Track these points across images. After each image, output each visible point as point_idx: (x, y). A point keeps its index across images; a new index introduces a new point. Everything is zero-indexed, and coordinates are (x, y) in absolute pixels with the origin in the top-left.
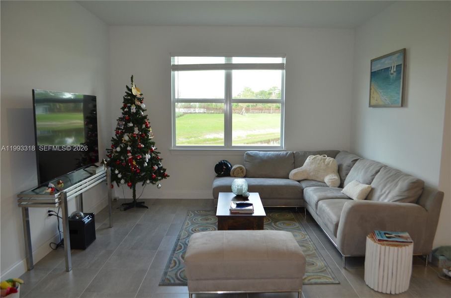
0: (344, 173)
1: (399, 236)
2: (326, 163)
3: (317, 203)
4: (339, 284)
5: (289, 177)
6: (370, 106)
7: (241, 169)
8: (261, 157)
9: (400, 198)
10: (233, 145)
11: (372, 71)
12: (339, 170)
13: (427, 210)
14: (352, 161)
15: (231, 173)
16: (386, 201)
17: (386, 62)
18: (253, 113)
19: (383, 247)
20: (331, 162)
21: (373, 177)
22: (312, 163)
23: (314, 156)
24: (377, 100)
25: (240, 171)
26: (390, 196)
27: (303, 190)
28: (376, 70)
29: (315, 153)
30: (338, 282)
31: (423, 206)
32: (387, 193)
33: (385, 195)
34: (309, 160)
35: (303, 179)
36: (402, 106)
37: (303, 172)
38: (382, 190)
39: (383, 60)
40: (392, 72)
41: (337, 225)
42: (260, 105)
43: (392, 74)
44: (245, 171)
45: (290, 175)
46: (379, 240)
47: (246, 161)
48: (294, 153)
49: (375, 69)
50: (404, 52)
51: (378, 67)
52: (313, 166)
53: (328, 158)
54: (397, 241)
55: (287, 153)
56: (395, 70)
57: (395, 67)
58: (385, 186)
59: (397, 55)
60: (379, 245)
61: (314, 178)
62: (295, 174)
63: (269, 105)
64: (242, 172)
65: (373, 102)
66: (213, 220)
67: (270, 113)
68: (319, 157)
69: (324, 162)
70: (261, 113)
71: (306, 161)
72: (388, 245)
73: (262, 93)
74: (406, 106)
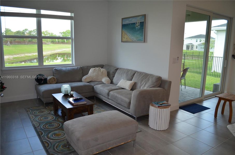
0: (111, 76)
1: (164, 103)
2: (101, 72)
3: (109, 93)
4: (141, 131)
5: (82, 81)
6: (122, 41)
7: (54, 79)
8: (64, 71)
9: (153, 86)
10: (44, 65)
11: (123, 24)
12: (108, 75)
13: (166, 90)
14: (115, 70)
15: (48, 82)
16: (145, 88)
17: (133, 20)
18: (15, 44)
19: (161, 109)
20: (104, 71)
21: (132, 77)
22: (94, 72)
23: (94, 69)
24: (126, 39)
25: (54, 80)
26: (147, 85)
27: (93, 87)
28: (126, 24)
29: (94, 67)
30: (140, 131)
31: (164, 88)
32: (144, 84)
33: (144, 85)
34: (91, 70)
35: (90, 81)
36: (144, 42)
37: (89, 77)
38: (141, 83)
39: (131, 19)
40: (137, 25)
41: (130, 103)
42: (17, 40)
43: (137, 26)
44: (56, 80)
45: (82, 79)
46: (158, 107)
47: (55, 74)
48: (81, 67)
49: (124, 23)
50: (145, 16)
51: (127, 22)
52: (95, 74)
53: (102, 69)
54: (165, 106)
55: (78, 67)
56: (139, 24)
57: (139, 23)
58: (142, 81)
59: (140, 17)
60: (159, 109)
61: (95, 80)
62: (85, 79)
63: (25, 39)
64: (55, 80)
65: (124, 40)
66: (46, 111)
67: (25, 44)
68: (97, 69)
69: (100, 71)
70: (20, 44)
71: (90, 71)
72: (163, 108)
73: (18, 32)
74: (146, 42)
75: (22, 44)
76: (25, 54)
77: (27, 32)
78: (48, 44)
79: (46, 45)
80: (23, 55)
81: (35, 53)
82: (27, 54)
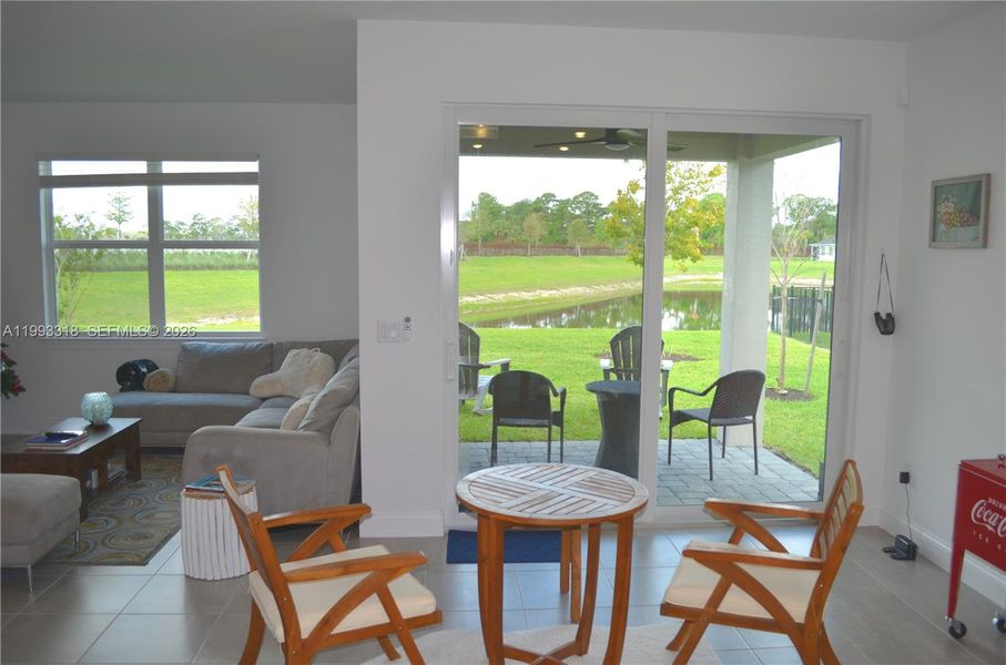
7: (164, 377)
15: (145, 383)
18: (486, 255)
23: (300, 351)
25: (162, 381)
34: (290, 357)
35: (273, 395)
37: (274, 381)
45: (251, 387)
47: (180, 362)
48: (272, 346)
62: (259, 386)
67: (526, 255)
68: (305, 351)
70: (506, 254)
71: (284, 361)
75: (512, 254)
76: (510, 294)
77: (551, 205)
78: (618, 254)
79: (612, 258)
80: (499, 297)
81: (551, 289)
82: (515, 294)
